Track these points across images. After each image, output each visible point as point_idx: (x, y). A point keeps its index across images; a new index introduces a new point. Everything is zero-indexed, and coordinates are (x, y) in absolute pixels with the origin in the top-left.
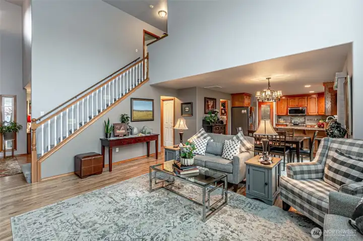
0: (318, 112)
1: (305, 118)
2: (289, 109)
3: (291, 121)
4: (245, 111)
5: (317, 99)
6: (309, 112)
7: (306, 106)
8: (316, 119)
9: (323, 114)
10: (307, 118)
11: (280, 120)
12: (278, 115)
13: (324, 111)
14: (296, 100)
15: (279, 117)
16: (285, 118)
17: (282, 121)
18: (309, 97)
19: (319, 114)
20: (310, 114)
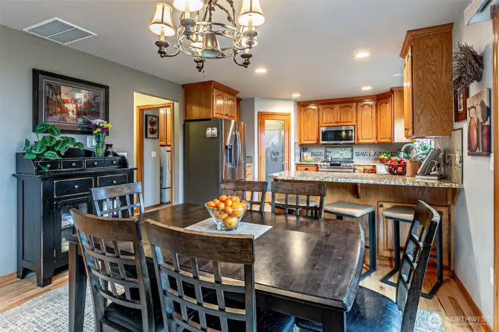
0: (377, 138)
1: (352, 151)
2: (323, 129)
3: (326, 157)
5: (374, 107)
6: (360, 138)
7: (354, 123)
8: (372, 153)
9: (388, 140)
10: (355, 150)
11: (305, 154)
12: (301, 145)
13: (388, 135)
14: (335, 110)
15: (304, 148)
16: (315, 150)
17: (308, 156)
18: (360, 104)
19: (380, 141)
20: (361, 141)
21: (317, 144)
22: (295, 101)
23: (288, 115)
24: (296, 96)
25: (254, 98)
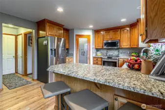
0: (130, 45)
1: (119, 51)
2: (105, 42)
4: (46, 42)
5: (129, 31)
6: (122, 45)
7: (119, 38)
8: (128, 52)
9: (136, 46)
10: (121, 51)
11: (98, 53)
12: (96, 49)
13: (136, 44)
18: (122, 30)
19: (132, 46)
20: (122, 47)
21: (103, 49)
22: (93, 30)
23: (89, 36)
24: (91, 27)
25: (73, 29)
